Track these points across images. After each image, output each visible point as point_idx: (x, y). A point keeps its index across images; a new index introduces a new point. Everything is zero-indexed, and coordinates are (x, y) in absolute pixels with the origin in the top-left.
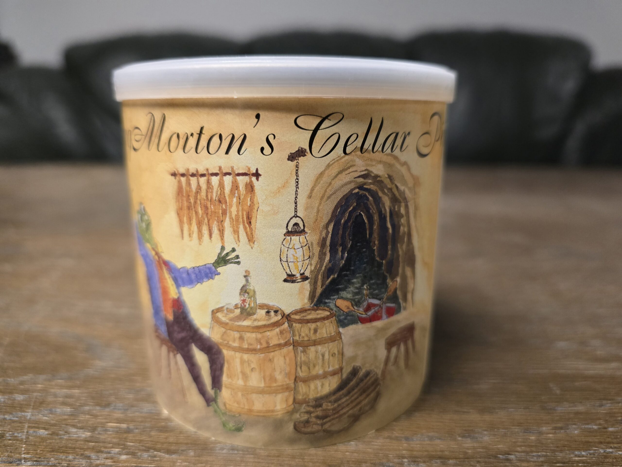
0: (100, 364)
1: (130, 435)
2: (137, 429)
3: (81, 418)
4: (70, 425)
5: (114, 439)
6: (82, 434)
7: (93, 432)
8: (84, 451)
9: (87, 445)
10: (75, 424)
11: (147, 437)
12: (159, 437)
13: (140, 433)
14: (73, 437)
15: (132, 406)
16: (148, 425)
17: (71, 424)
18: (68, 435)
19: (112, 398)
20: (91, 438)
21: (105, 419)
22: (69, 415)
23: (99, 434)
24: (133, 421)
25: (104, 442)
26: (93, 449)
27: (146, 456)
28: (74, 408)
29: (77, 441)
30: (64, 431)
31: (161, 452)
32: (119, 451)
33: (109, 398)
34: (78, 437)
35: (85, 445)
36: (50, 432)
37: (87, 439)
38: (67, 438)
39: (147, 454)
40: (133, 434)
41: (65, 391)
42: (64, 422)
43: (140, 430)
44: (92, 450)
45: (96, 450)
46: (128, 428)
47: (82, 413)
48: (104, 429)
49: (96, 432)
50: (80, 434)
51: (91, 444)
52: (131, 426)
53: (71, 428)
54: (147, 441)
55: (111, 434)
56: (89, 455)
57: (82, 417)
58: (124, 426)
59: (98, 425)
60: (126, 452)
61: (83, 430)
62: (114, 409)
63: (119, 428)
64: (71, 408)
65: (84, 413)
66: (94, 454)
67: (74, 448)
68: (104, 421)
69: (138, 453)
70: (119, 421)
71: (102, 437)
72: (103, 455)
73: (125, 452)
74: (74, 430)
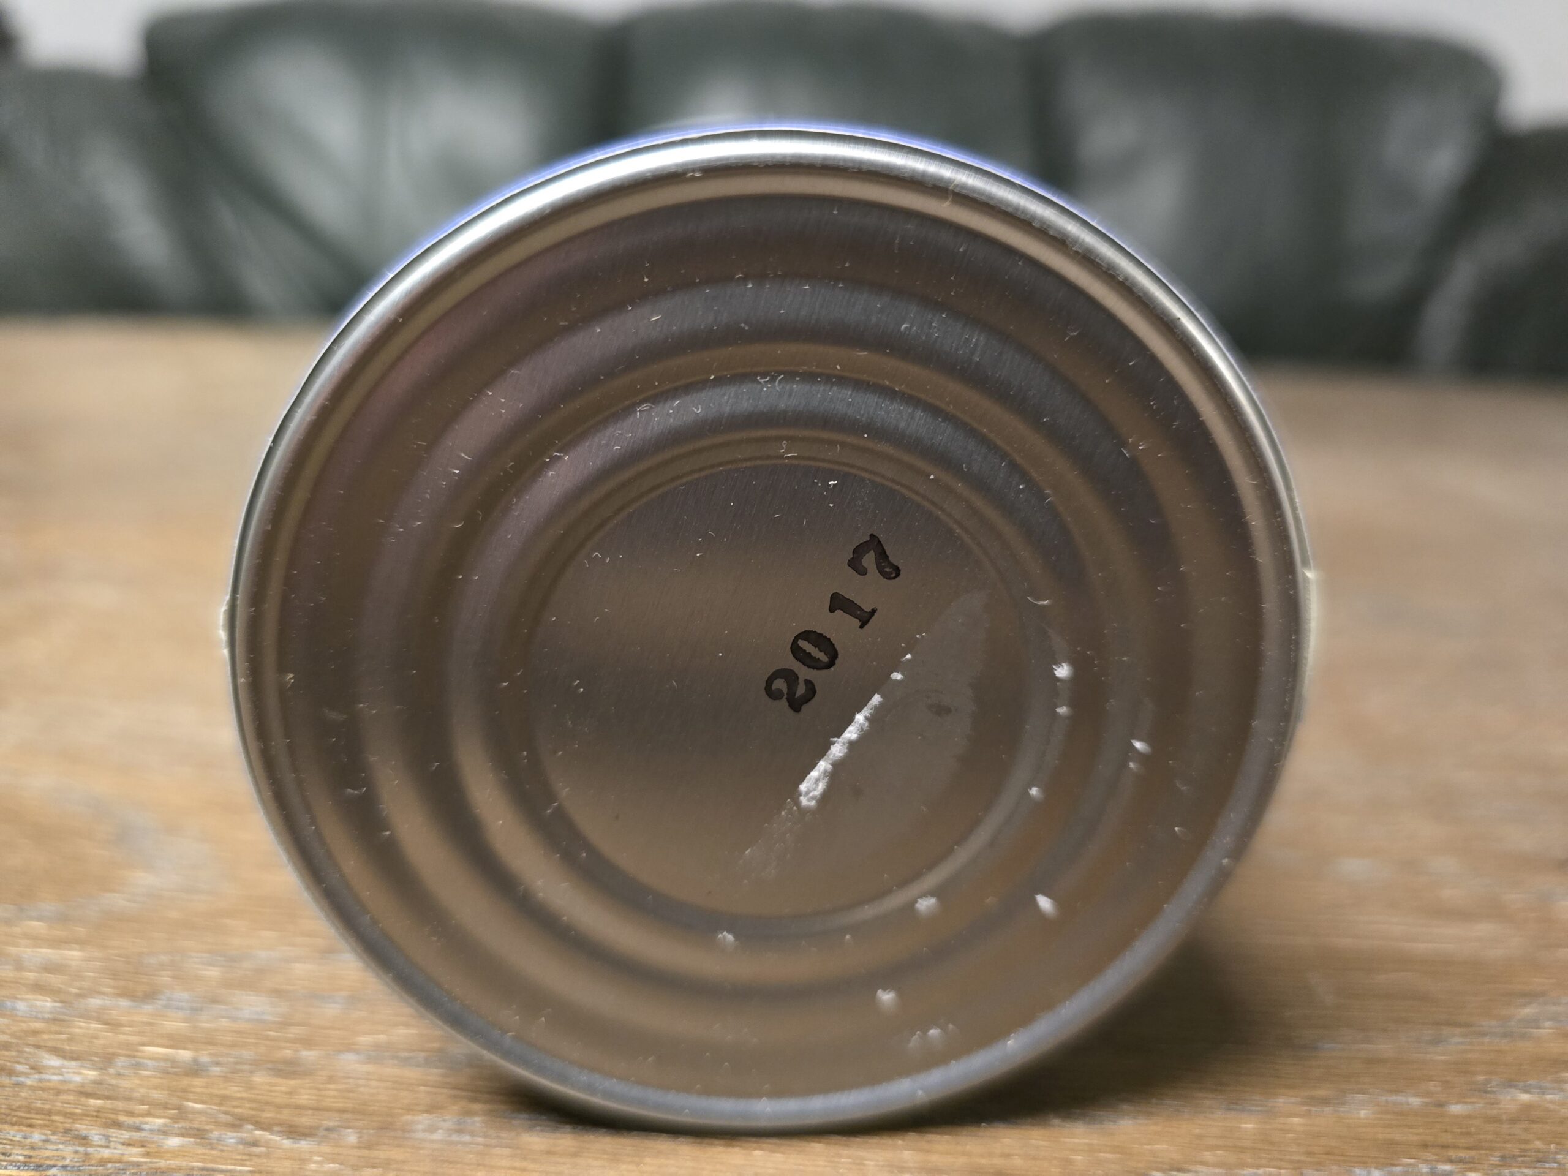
0: (144, 880)
1: (198, 1082)
2: (217, 1064)
3: (77, 1030)
4: (45, 1046)
5: (154, 1091)
6: (74, 1073)
7: (105, 1070)
8: (75, 1121)
9: (82, 1105)
10: (59, 1045)
11: (241, 1089)
12: (273, 1088)
13: (225, 1077)
14: (49, 1081)
15: (215, 1001)
16: (247, 1054)
17: (50, 1044)
18: (36, 1076)
19: (165, 978)
20: (96, 1086)
21: (141, 1033)
22: (46, 1021)
23: (119, 1075)
24: (210, 1041)
25: (129, 1099)
26: (97, 1116)
27: (232, 1141)
28: (61, 1002)
29: (58, 1092)
30: (26, 1064)
31: (272, 1133)
32: (165, 1125)
33: (155, 975)
34: (64, 1082)
35: (79, 1105)
37: (82, 1090)
38: (35, 1084)
39: (235, 1134)
40: (206, 1080)
41: (47, 953)
42: (31, 1040)
43: (224, 1069)
44: (95, 1119)
45: (104, 1120)
46: (195, 1061)
47: (81, 1016)
48: (133, 1061)
49: (112, 1071)
50: (68, 1073)
51: (93, 1102)
52: (205, 1058)
53: (47, 1056)
54: (242, 1099)
55: (148, 1077)
56: (84, 1133)
57: (80, 1027)
58: (185, 1055)
59: (120, 1051)
60: (182, 1128)
61: (79, 1063)
62: (166, 1007)
63: (174, 1062)
64: (55, 1001)
65: (86, 1016)
66: (98, 1132)
67: (49, 1113)
68: (135, 1039)
69: (211, 1131)
70: (175, 1041)
71: (124, 1084)
72: (122, 1134)
73: (178, 1128)
74: (54, 1061)
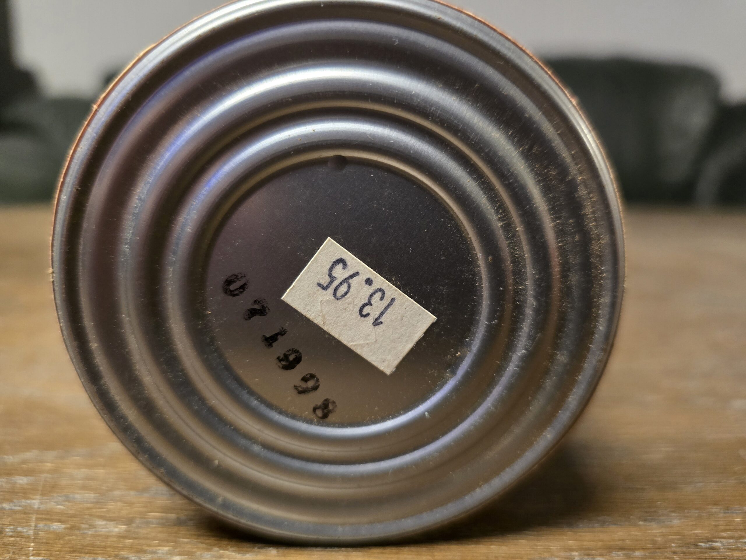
1: (183, 528)
2: (191, 520)
3: (111, 507)
4: (95, 515)
5: (159, 534)
6: (113, 527)
7: (130, 525)
8: (119, 551)
9: (122, 542)
10: (103, 514)
13: (197, 525)
14: (101, 531)
18: (94, 529)
20: (127, 533)
21: (146, 507)
22: (92, 503)
23: (138, 527)
25: (147, 538)
26: (131, 548)
27: (209, 556)
28: (99, 494)
29: (107, 537)
30: (87, 524)
32: (169, 550)
34: (109, 532)
36: (68, 526)
37: (120, 535)
38: (93, 533)
39: (209, 553)
40: (186, 527)
41: (85, 471)
42: (87, 513)
43: (195, 522)
45: (135, 549)
47: (111, 500)
48: (145, 520)
49: (134, 525)
51: (127, 541)
53: (97, 520)
55: (154, 527)
56: (126, 556)
58: (173, 515)
59: (137, 516)
61: (115, 522)
62: (156, 494)
63: (167, 520)
64: (95, 494)
65: (114, 499)
66: (134, 556)
67: (105, 547)
68: (143, 510)
69: (196, 552)
70: (164, 509)
71: (142, 531)
73: (177, 551)
74: (102, 523)
